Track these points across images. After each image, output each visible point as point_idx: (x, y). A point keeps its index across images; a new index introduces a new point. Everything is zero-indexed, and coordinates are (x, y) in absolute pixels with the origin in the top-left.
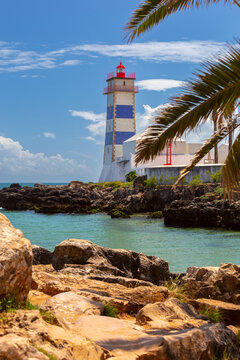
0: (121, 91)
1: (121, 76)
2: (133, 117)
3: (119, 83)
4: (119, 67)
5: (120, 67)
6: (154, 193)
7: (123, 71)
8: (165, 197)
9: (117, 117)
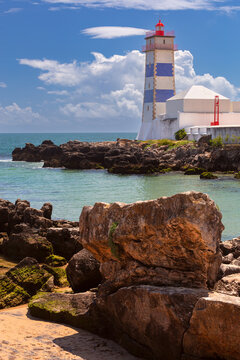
0: (161, 49)
1: (160, 34)
2: (173, 75)
3: (159, 41)
4: (158, 25)
6: (221, 152)
7: (162, 29)
8: (232, 156)
9: (157, 75)
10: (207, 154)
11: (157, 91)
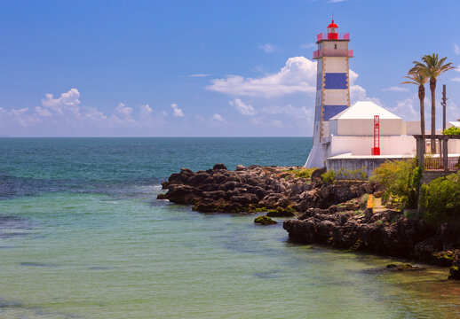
0: (330, 56)
2: (347, 88)
3: (329, 46)
4: (330, 26)
5: (333, 26)
6: (330, 189)
7: (336, 31)
8: (342, 194)
9: (326, 87)
10: (312, 192)
11: (326, 107)
